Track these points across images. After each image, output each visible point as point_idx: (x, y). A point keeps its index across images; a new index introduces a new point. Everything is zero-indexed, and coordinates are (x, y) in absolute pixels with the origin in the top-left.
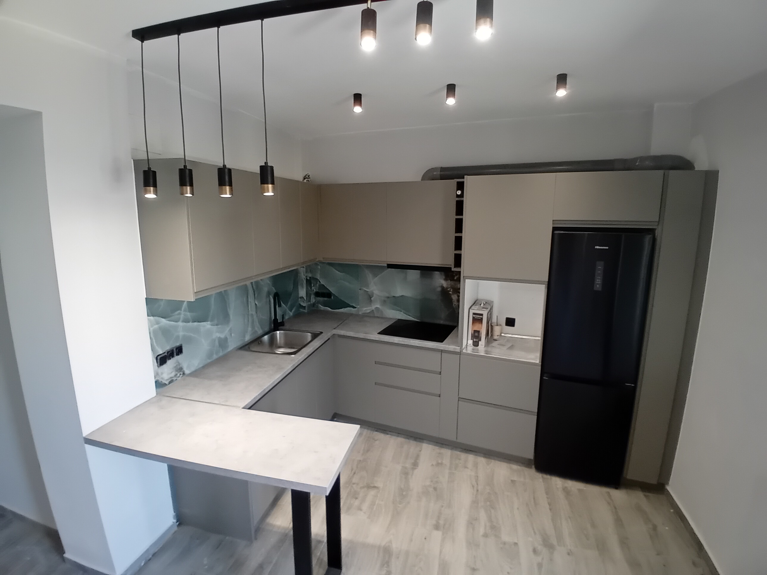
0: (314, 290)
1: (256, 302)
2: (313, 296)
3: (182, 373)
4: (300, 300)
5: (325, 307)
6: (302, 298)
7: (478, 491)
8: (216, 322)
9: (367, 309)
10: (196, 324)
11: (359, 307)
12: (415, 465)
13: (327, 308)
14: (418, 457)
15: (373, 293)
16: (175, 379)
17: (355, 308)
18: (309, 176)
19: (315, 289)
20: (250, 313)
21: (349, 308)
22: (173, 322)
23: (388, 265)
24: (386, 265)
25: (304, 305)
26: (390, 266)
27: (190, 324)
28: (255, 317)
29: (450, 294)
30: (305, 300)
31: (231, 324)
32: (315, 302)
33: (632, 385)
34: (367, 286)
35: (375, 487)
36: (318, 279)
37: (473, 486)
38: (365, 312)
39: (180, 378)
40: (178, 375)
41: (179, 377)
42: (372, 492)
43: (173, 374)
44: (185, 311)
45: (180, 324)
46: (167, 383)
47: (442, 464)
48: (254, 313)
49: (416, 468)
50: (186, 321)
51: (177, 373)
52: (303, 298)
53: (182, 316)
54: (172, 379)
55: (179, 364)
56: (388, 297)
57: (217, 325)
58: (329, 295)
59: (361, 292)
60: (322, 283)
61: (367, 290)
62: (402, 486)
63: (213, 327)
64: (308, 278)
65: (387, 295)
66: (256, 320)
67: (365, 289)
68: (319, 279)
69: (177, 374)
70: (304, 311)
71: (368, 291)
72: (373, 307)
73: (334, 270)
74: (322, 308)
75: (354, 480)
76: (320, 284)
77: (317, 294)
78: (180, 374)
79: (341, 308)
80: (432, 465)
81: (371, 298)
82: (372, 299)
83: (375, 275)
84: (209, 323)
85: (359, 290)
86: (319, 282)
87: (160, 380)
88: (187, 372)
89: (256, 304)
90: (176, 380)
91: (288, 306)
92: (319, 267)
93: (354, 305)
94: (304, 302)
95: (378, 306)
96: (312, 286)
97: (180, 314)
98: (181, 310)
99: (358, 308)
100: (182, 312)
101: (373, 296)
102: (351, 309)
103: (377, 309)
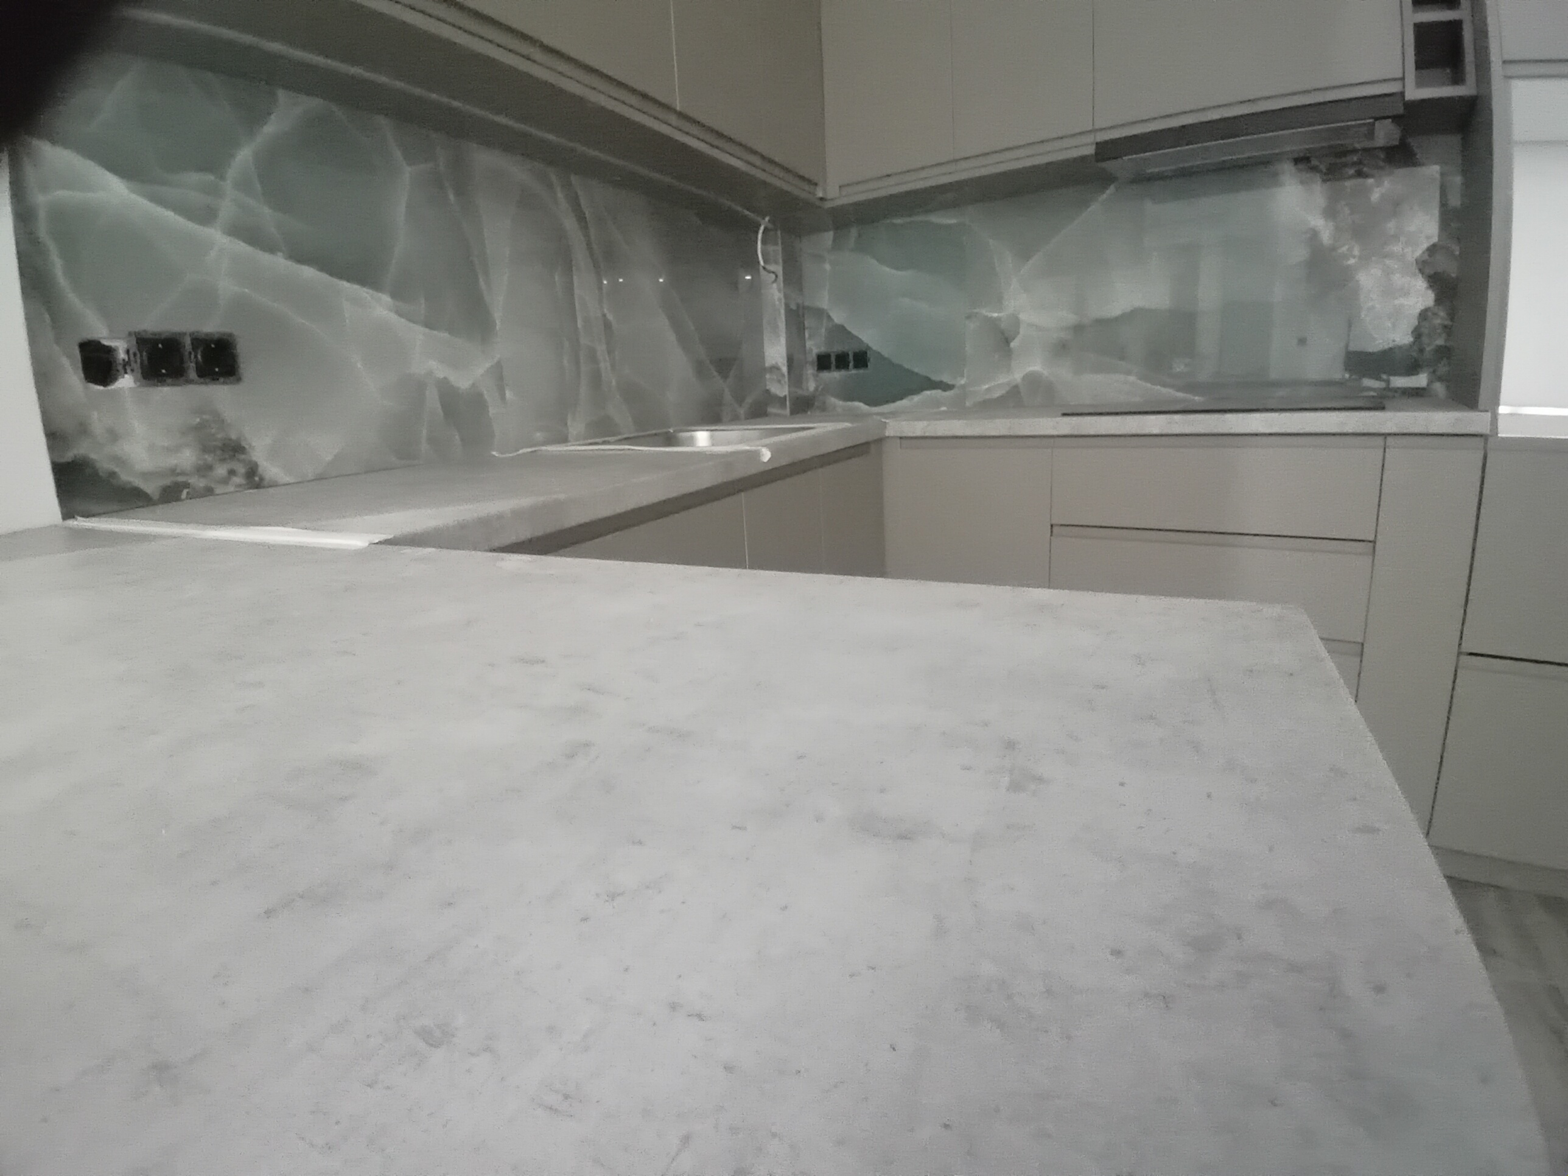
0: (814, 348)
2: (810, 371)
4: (768, 376)
5: (849, 403)
8: (420, 307)
9: (993, 386)
10: (311, 272)
13: (857, 404)
15: (1016, 322)
16: (199, 482)
17: (953, 387)
20: (584, 341)
21: (928, 393)
22: (169, 214)
23: (1099, 145)
24: (1094, 150)
25: (782, 395)
27: (281, 262)
30: (783, 375)
31: (501, 350)
32: (817, 385)
34: (995, 299)
36: (823, 309)
38: (987, 397)
39: (228, 488)
40: (220, 471)
43: (184, 459)
44: (245, 189)
45: (216, 236)
46: (151, 488)
50: (253, 237)
51: (206, 457)
52: (779, 370)
53: (229, 206)
55: (220, 423)
56: (1076, 328)
57: (427, 323)
58: (861, 359)
59: (971, 327)
60: (838, 319)
61: (995, 315)
63: (409, 325)
64: (794, 307)
65: (1075, 319)
66: (609, 377)
67: (985, 311)
68: (826, 306)
69: (210, 468)
71: (999, 319)
72: (1017, 376)
73: (874, 262)
76: (831, 324)
77: (823, 363)
79: (902, 398)
81: (1007, 341)
82: (1012, 345)
83: (1028, 252)
84: (386, 298)
85: (967, 323)
86: (829, 317)
88: (270, 470)
90: (208, 490)
91: (727, 383)
93: (946, 378)
95: (1037, 368)
96: (807, 335)
97: (214, 192)
98: (222, 178)
99: (963, 387)
100: (230, 192)
101: (1018, 333)
102: (937, 393)
103: (1031, 379)
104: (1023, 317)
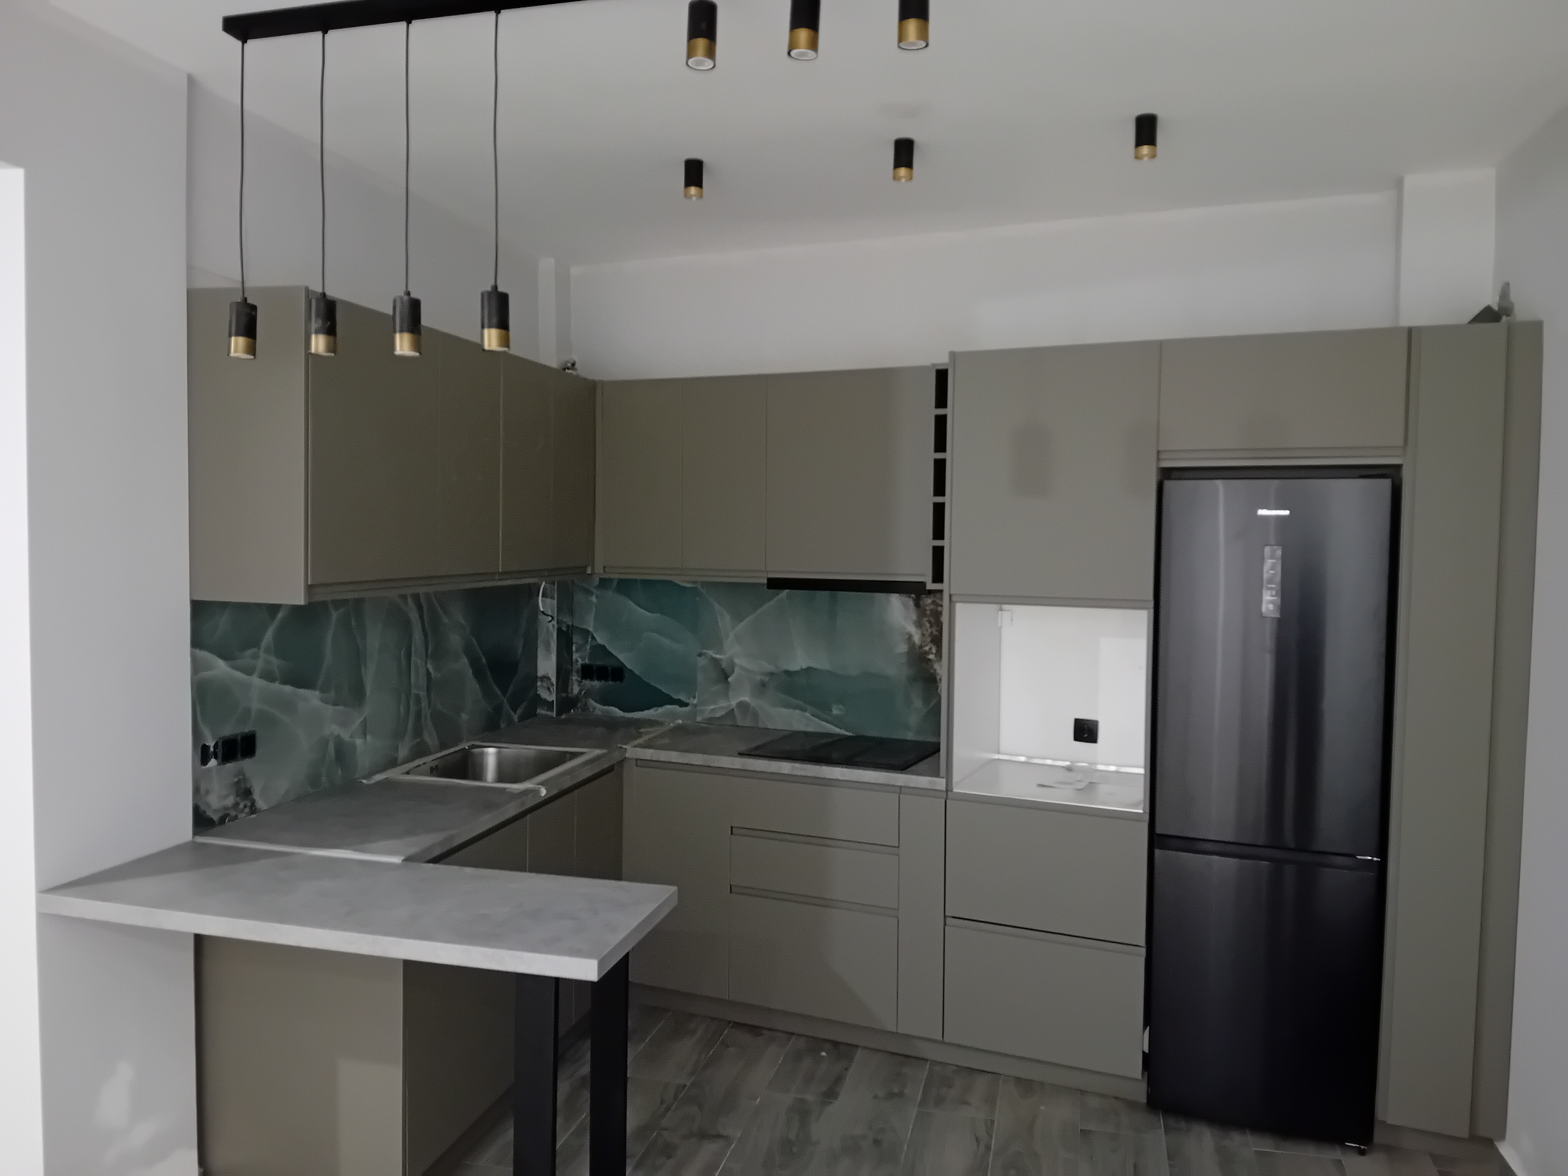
0: (580, 660)
1: (431, 670)
2: (575, 677)
3: (249, 804)
4: (539, 684)
5: (606, 707)
6: (546, 678)
7: (988, 1148)
8: (332, 694)
9: (717, 708)
10: (288, 688)
11: (695, 701)
12: (831, 1094)
13: (613, 708)
14: (839, 1079)
15: (732, 666)
16: (233, 813)
17: (686, 705)
18: (573, 364)
19: (579, 658)
20: (414, 691)
21: (669, 706)
22: (240, 673)
23: (769, 580)
24: (765, 581)
25: (550, 700)
26: (776, 584)
27: (276, 686)
28: (424, 704)
29: (930, 660)
30: (552, 685)
31: (367, 710)
32: (581, 691)
33: (1375, 859)
34: (717, 643)
35: (719, 1136)
36: (589, 631)
37: (977, 1140)
38: (712, 716)
39: (243, 815)
40: (241, 806)
41: (242, 811)
42: (712, 1147)
43: (230, 801)
44: (267, 651)
45: (256, 681)
46: (216, 818)
47: (901, 1095)
48: (423, 694)
49: (831, 1103)
50: (268, 676)
51: (238, 799)
52: (549, 679)
53: (260, 664)
54: (227, 812)
55: (245, 780)
56: (771, 674)
57: (335, 704)
58: (617, 673)
59: (702, 662)
60: (600, 640)
61: (718, 656)
62: (792, 1136)
63: (324, 705)
64: (564, 629)
65: (770, 668)
66: (426, 712)
67: (711, 653)
68: (591, 629)
69: (238, 804)
70: (549, 713)
71: (721, 660)
72: (734, 703)
73: (632, 604)
74: (598, 709)
75: (665, 1123)
76: (594, 643)
77: (587, 672)
78: (245, 806)
79: (649, 708)
80: (876, 1097)
81: (726, 677)
82: (729, 679)
83: (738, 618)
84: (317, 693)
85: (698, 658)
86: (593, 638)
87: (203, 808)
88: (261, 804)
89: (428, 673)
90: (236, 817)
91: (508, 694)
92: (594, 599)
93: (682, 697)
94: (549, 689)
95: (746, 699)
96: (574, 649)
97: (256, 656)
98: (259, 649)
99: (695, 706)
100: (262, 655)
101: (733, 672)
102: (675, 708)
103: (742, 706)
104: (737, 661)
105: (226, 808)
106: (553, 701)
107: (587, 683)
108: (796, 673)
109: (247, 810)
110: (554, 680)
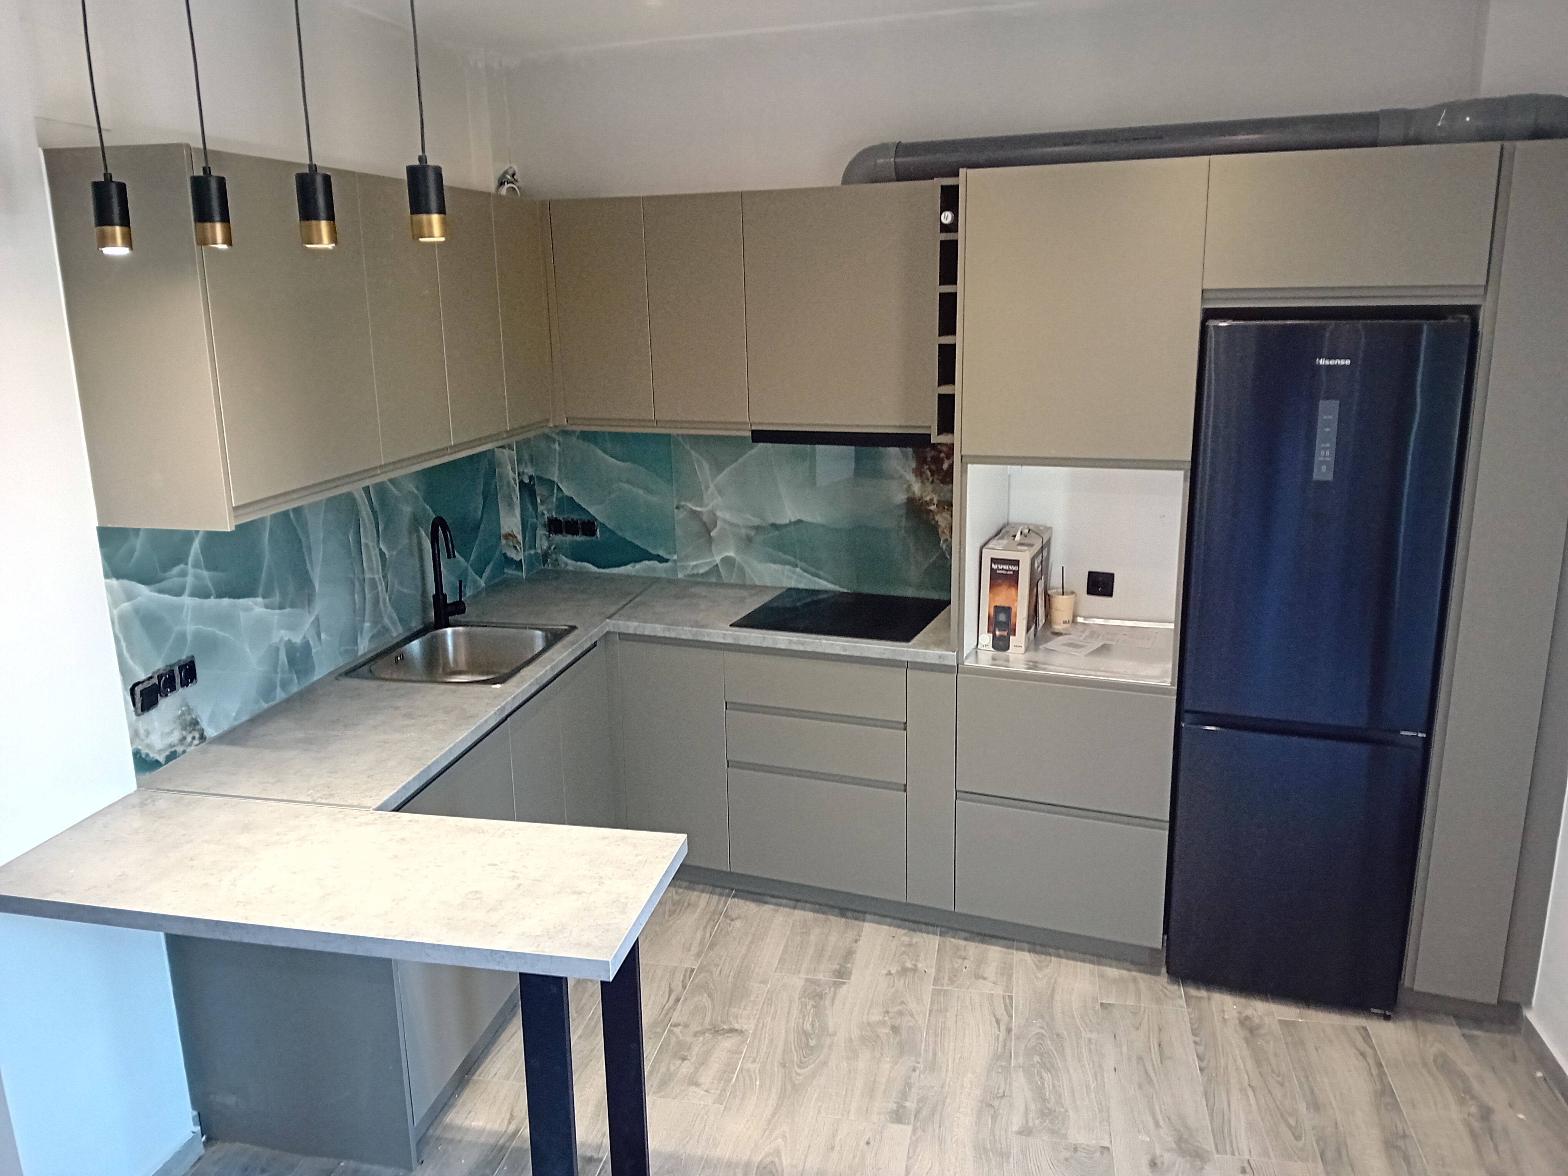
0: (546, 512)
1: (384, 549)
2: (541, 532)
3: (197, 736)
4: (503, 542)
5: (579, 563)
6: (510, 536)
7: (1009, 1030)
8: (277, 598)
9: (700, 564)
10: (226, 601)
11: (675, 557)
12: (842, 974)
13: (586, 564)
14: (849, 954)
15: (714, 518)
16: (180, 749)
17: (667, 561)
18: (513, 175)
19: (547, 510)
20: (368, 576)
21: (647, 562)
22: (167, 597)
23: (753, 432)
24: (749, 434)
25: (518, 559)
26: (760, 436)
27: (212, 601)
28: (381, 587)
29: (931, 511)
30: (518, 543)
31: (319, 606)
32: (549, 548)
33: (1420, 735)
34: (697, 495)
35: (732, 1031)
36: (554, 482)
37: (998, 1022)
38: (695, 572)
39: (193, 748)
40: (189, 739)
41: (190, 745)
42: (727, 1043)
43: (176, 736)
44: (196, 565)
45: (187, 600)
46: (161, 758)
47: (915, 970)
48: (378, 577)
49: (844, 983)
50: (201, 593)
51: (184, 733)
52: (515, 537)
53: (190, 580)
54: (173, 749)
55: (189, 711)
56: (757, 528)
57: (281, 607)
58: (588, 527)
59: (680, 515)
60: (566, 492)
61: (698, 509)
62: (808, 1027)
63: (269, 611)
64: (526, 480)
65: (756, 521)
66: (384, 596)
67: (689, 505)
68: (556, 480)
69: (184, 738)
70: (519, 573)
71: (701, 512)
72: (718, 559)
73: (599, 452)
74: (571, 565)
75: (676, 1017)
76: (560, 495)
77: (554, 526)
78: (194, 738)
79: (626, 564)
80: (889, 974)
81: (709, 532)
82: (712, 534)
83: (719, 467)
84: (259, 600)
85: (676, 511)
86: (559, 489)
87: (144, 751)
88: (211, 732)
89: (382, 554)
90: (184, 752)
91: (470, 562)
92: (557, 446)
93: (661, 553)
94: (515, 548)
95: (731, 554)
96: (539, 501)
97: (184, 574)
98: (186, 564)
99: (675, 561)
100: (191, 570)
101: (715, 526)
102: (655, 564)
103: (727, 561)
104: (719, 514)
105: (171, 746)
106: (521, 560)
107: (558, 538)
108: (786, 526)
109: (196, 742)
110: (520, 538)
